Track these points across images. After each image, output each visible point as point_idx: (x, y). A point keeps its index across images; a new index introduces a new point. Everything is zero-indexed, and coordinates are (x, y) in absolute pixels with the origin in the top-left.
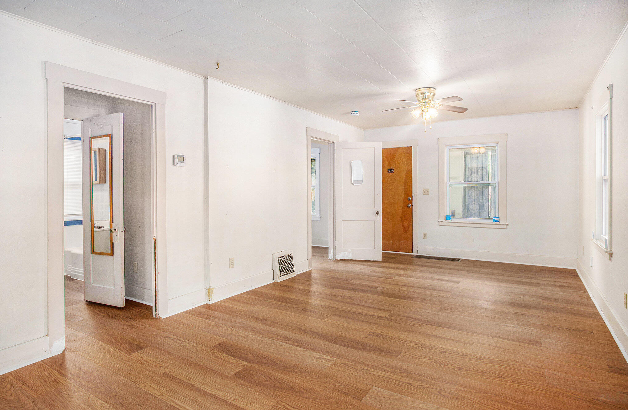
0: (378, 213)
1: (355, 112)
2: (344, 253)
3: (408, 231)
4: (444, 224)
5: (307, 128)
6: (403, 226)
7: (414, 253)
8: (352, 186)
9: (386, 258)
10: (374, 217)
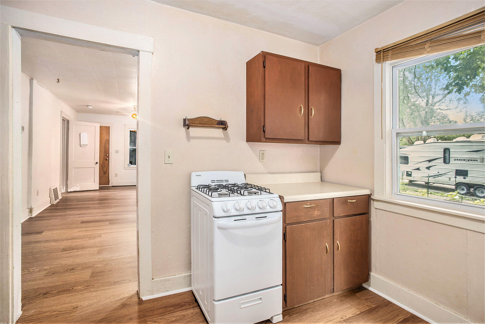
0: (97, 163)
1: (90, 106)
2: (75, 187)
3: (106, 173)
4: (127, 168)
5: (61, 111)
6: (103, 170)
7: (110, 185)
8: (81, 147)
9: (101, 189)
10: (94, 165)
